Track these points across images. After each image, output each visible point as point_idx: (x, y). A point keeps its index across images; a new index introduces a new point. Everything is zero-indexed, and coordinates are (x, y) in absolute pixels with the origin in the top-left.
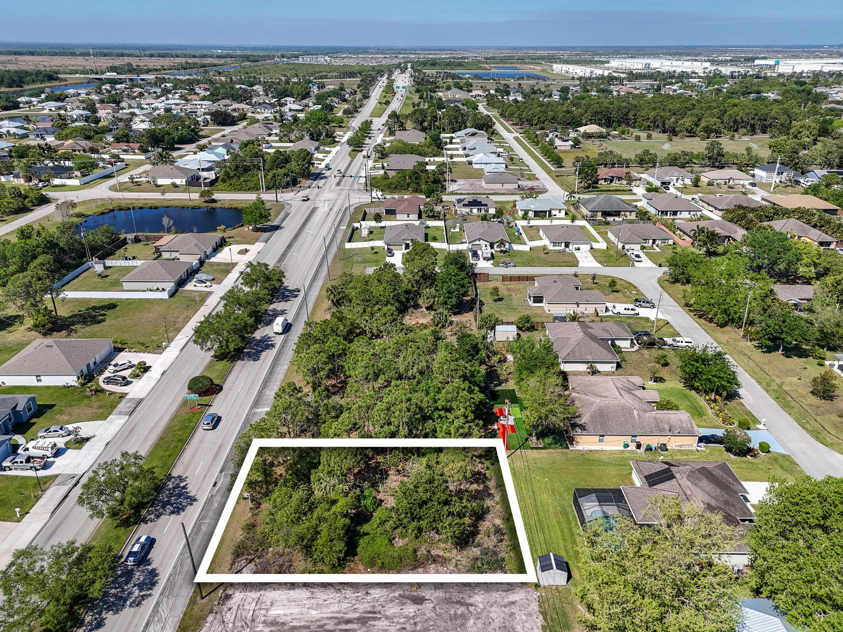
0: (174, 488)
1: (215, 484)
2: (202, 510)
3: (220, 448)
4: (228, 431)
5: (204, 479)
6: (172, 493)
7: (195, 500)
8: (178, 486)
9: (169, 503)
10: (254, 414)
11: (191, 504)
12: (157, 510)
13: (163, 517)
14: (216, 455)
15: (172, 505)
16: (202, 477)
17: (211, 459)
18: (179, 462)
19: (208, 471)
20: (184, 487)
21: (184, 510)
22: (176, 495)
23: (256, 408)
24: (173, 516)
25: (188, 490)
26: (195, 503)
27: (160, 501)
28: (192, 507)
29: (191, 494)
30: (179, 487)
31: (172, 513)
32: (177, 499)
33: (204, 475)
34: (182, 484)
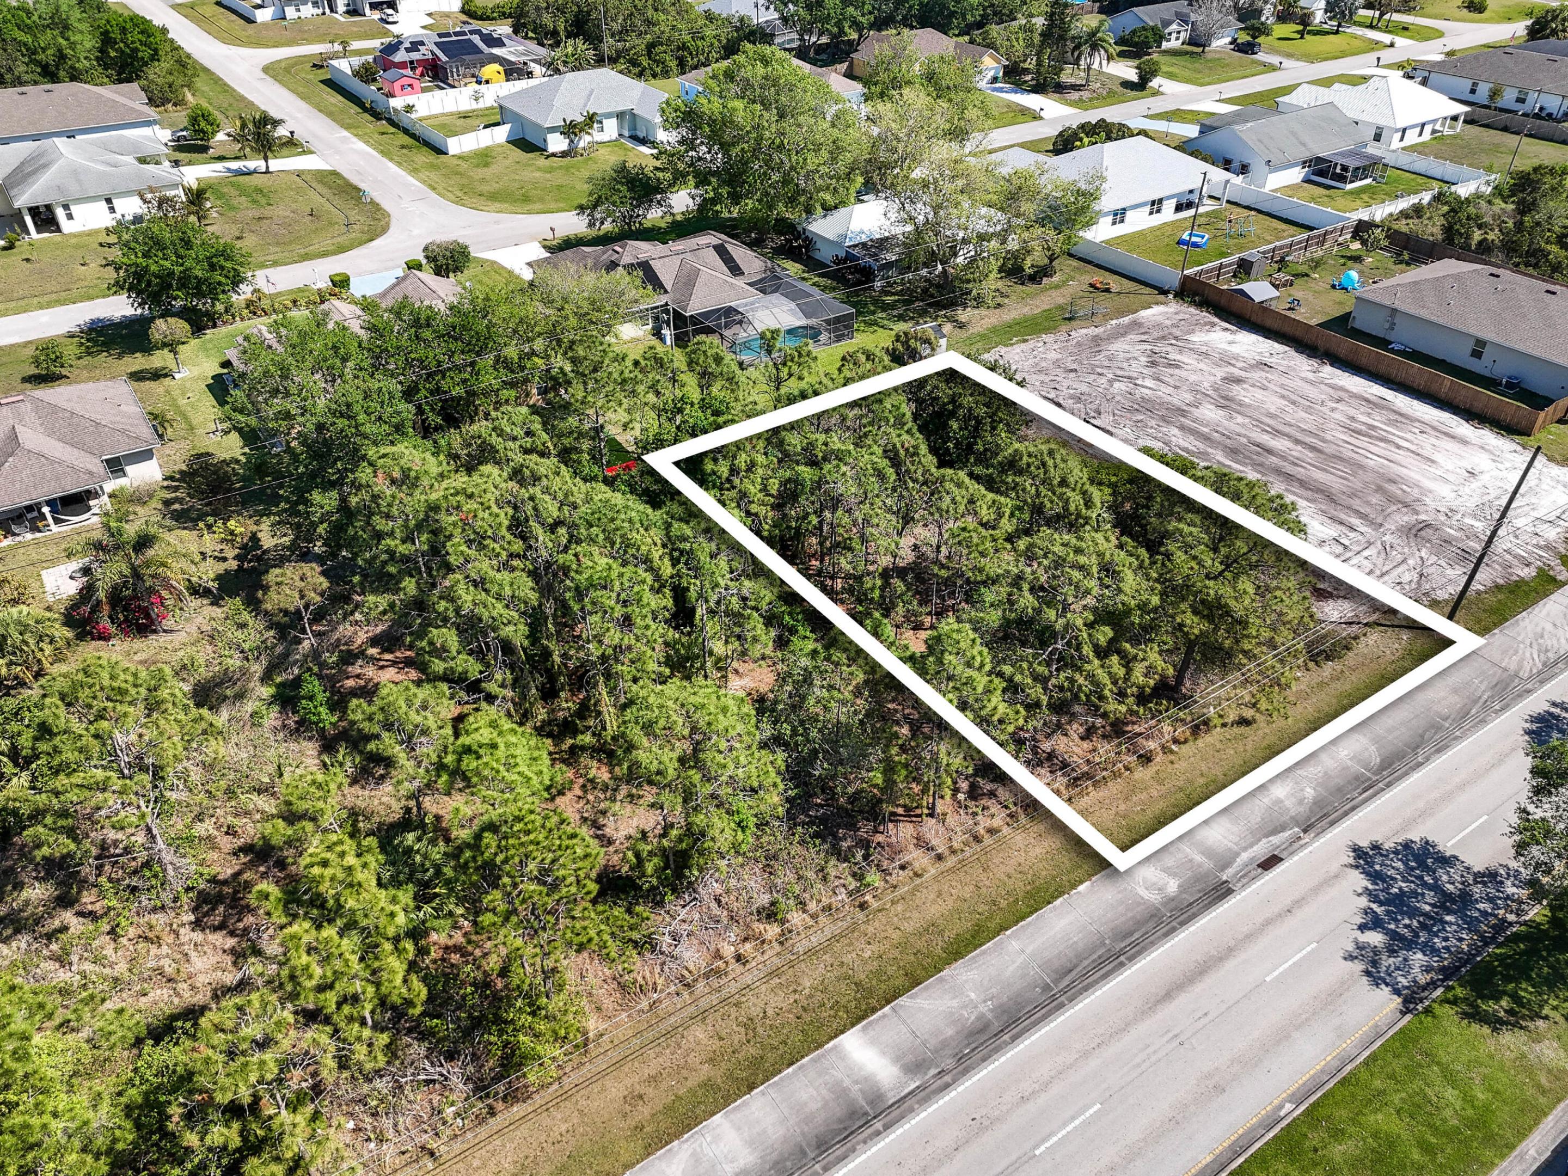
0: (1410, 944)
1: (1270, 862)
2: (1353, 809)
3: (1168, 995)
4: (1086, 1055)
5: (1299, 903)
6: (1423, 926)
7: (1358, 852)
8: (1397, 943)
9: (1446, 901)
10: (914, 1067)
11: (1376, 847)
12: (1491, 900)
13: (1478, 867)
14: (1202, 970)
15: (1436, 887)
16: (1301, 914)
17: (1231, 964)
18: (1348, 1044)
19: (1268, 922)
20: (1372, 923)
21: (1407, 845)
22: (1413, 912)
23: (875, 1097)
24: (1448, 846)
25: (1364, 902)
26: (1364, 844)
27: (1471, 924)
28: (1378, 837)
29: (1359, 880)
30: (1394, 935)
31: (1446, 861)
32: (1414, 894)
33: (1291, 922)
34: (1375, 938)
